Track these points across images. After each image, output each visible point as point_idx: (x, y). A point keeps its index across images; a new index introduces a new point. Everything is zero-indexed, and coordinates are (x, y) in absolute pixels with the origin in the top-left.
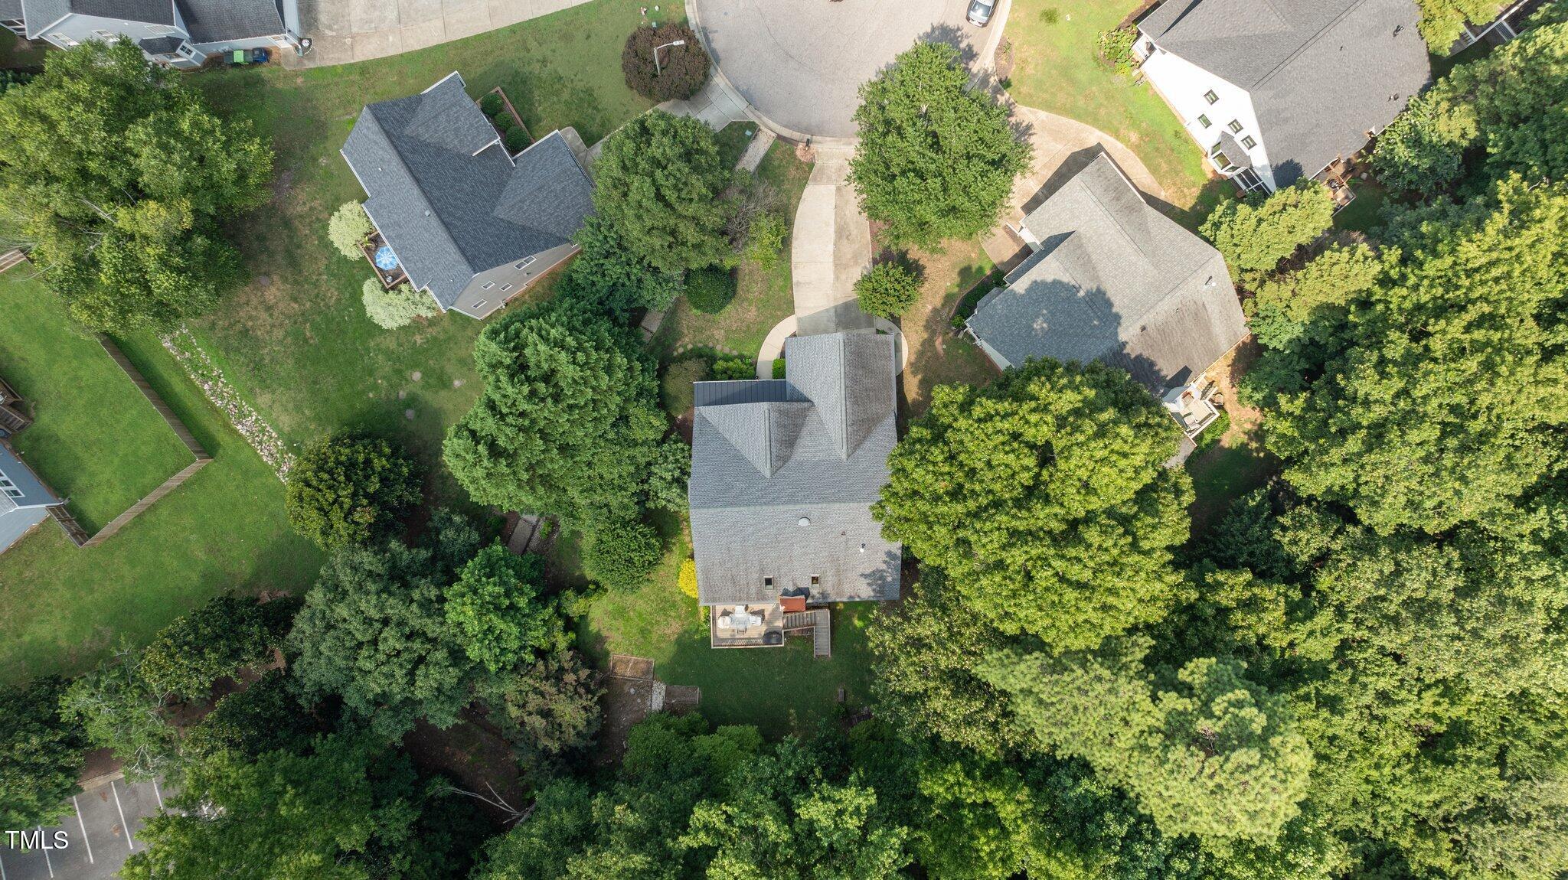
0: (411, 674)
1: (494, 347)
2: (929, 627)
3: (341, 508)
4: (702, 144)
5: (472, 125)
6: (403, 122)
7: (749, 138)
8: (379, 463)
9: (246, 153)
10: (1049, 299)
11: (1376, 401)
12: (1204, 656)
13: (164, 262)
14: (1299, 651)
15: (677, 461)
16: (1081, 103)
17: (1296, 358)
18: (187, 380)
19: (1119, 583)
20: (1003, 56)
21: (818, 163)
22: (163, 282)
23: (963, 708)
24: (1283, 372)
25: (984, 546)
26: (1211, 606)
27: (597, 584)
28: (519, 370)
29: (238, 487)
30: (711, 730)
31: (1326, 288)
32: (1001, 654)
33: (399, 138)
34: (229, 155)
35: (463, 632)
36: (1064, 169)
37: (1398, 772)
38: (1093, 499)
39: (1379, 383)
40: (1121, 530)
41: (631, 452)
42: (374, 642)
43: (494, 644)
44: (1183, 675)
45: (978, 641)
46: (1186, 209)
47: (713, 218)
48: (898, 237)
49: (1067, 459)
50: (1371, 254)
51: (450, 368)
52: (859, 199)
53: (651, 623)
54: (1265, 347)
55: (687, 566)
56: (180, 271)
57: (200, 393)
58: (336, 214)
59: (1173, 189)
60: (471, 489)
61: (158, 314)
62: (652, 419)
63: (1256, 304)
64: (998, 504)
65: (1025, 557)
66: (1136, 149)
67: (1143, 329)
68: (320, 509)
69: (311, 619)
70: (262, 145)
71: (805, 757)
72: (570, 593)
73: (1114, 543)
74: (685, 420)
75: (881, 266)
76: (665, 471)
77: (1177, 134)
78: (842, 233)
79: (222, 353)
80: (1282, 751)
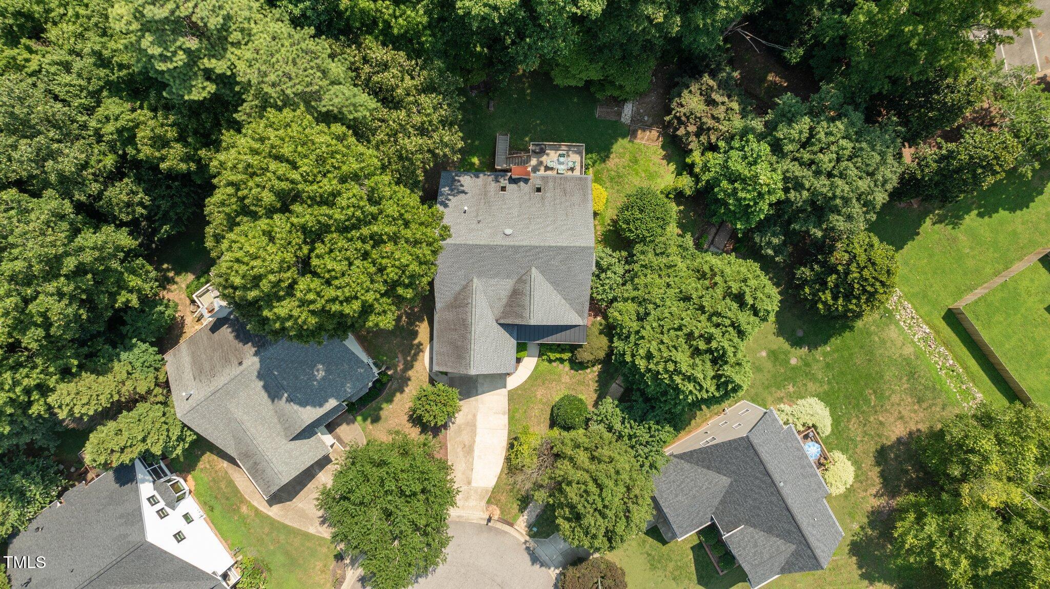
0: (812, 136)
1: (737, 379)
2: (412, 143)
3: (858, 264)
4: (567, 526)
5: (744, 549)
6: (796, 554)
7: (534, 526)
8: (827, 296)
9: (916, 537)
10: (312, 391)
11: (52, 295)
12: (194, 101)
13: (986, 459)
14: (128, 106)
15: (602, 286)
16: (282, 537)
17: (129, 335)
18: (966, 368)
19: (249, 159)
20: (338, 576)
21: (484, 503)
22: (987, 444)
23: (387, 78)
24: (140, 324)
25: (354, 195)
26: (190, 144)
27: (667, 196)
28: (719, 359)
29: (931, 286)
30: (589, 83)
31: (94, 386)
32: (356, 115)
33: (800, 542)
34: (929, 537)
35: (771, 164)
36: (298, 488)
37: (62, 11)
38: (265, 227)
39: (48, 310)
40: (247, 201)
41: (635, 293)
42: (838, 160)
43: (748, 154)
44: (212, 88)
45: (376, 129)
46: (208, 453)
47: (564, 467)
48: (425, 445)
49: (283, 261)
50: (56, 410)
51: (768, 365)
52: (453, 475)
53: (629, 167)
54: (152, 344)
55: (600, 207)
56: (972, 451)
57: (956, 357)
58: (848, 486)
59: (217, 468)
60: (759, 272)
61: (991, 419)
62: (619, 318)
63: (156, 378)
64: (344, 230)
65: (321, 184)
66: (243, 500)
67: (240, 364)
68: (874, 264)
69: (885, 182)
70: (904, 542)
71: (517, 53)
72: (688, 192)
73: (251, 190)
74: (595, 316)
75: (439, 423)
76: (613, 277)
77: (212, 509)
78: (469, 450)
79: (938, 387)
80: (130, 18)
